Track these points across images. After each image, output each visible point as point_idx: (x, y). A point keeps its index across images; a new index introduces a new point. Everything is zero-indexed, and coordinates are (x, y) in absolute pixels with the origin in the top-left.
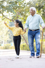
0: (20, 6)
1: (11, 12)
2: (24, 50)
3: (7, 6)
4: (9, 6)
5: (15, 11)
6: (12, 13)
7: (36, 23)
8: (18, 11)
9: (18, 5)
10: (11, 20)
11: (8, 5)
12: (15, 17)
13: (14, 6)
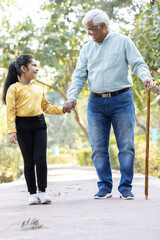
0: (75, 49)
1: (51, 66)
2: (87, 164)
3: (39, 51)
4: (46, 51)
5: (61, 63)
6: (54, 69)
7: (116, 66)
8: (68, 62)
9: (69, 48)
10: (50, 87)
11: (41, 49)
12: (60, 78)
13: (57, 49)
